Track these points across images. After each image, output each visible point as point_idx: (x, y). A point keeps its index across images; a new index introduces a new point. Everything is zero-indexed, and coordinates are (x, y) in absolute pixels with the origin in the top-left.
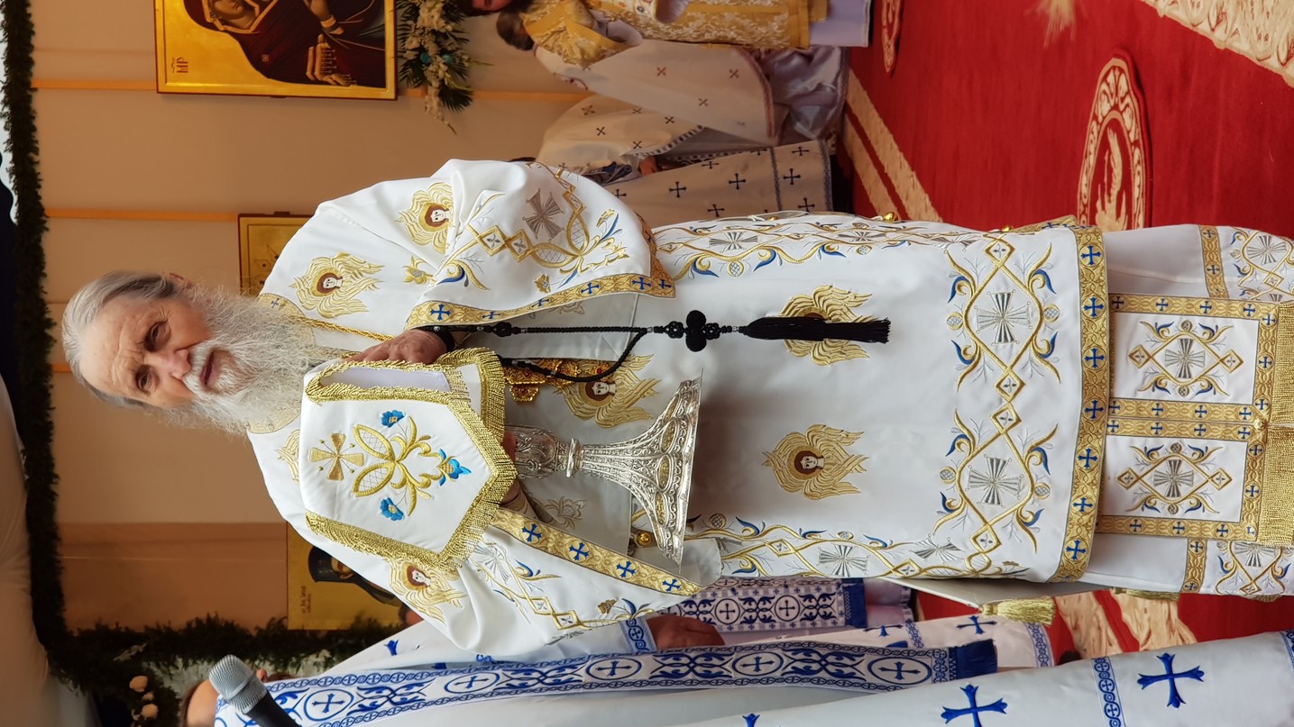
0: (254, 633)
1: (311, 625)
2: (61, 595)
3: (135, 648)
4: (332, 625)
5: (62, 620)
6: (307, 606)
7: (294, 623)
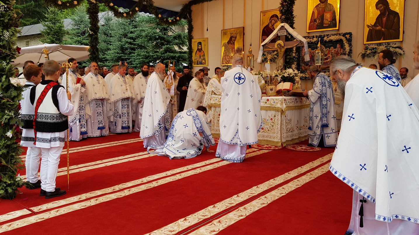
0: (192, 34)
1: (193, 43)
2: (195, 4)
3: (189, 17)
4: (193, 46)
5: (193, 5)
6: (195, 42)
7: (193, 40)
